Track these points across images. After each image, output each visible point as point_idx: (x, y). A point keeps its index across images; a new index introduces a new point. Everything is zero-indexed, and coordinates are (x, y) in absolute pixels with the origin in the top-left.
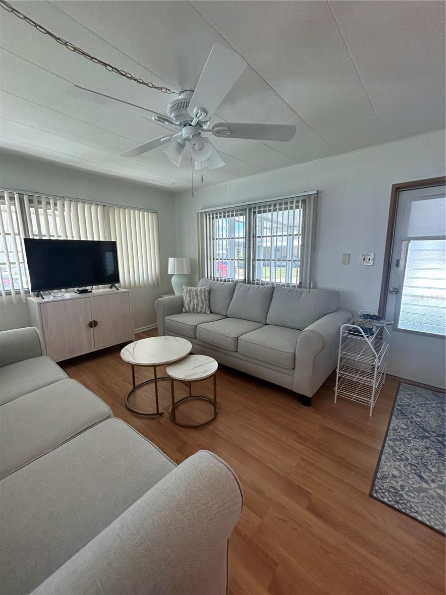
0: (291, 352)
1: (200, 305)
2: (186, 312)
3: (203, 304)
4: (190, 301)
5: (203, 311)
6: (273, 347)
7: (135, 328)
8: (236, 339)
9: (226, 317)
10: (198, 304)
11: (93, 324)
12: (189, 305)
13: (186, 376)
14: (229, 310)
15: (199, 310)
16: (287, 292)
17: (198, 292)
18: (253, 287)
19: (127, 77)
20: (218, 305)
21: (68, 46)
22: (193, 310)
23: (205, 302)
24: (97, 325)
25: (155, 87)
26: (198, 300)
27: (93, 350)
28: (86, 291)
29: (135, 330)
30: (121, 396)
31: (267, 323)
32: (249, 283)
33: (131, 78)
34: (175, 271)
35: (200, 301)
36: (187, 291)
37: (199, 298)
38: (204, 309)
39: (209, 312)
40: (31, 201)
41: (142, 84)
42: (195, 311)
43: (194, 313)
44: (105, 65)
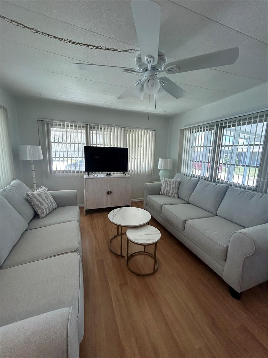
0: (224, 246)
1: (171, 191)
2: (162, 194)
3: (173, 191)
4: (165, 188)
5: (173, 195)
6: (209, 237)
7: (132, 199)
8: (185, 221)
9: (188, 203)
10: (170, 191)
11: (109, 193)
12: (164, 190)
13: (135, 239)
14: (190, 198)
15: (170, 194)
16: (238, 193)
17: (171, 183)
18: (211, 184)
19: (102, 49)
20: (184, 193)
21: (65, 41)
22: (166, 194)
23: (175, 190)
24: (111, 193)
25: (123, 51)
26: (170, 188)
27: (108, 207)
28: (110, 175)
29: (132, 200)
30: (109, 237)
31: (217, 214)
32: (211, 181)
33: (105, 49)
34: (161, 167)
35: (171, 188)
36: (164, 181)
37: (171, 187)
38: (173, 194)
39: (177, 197)
40: (91, 128)
41: (113, 51)
42: (167, 195)
43: (167, 196)
44: (88, 45)
